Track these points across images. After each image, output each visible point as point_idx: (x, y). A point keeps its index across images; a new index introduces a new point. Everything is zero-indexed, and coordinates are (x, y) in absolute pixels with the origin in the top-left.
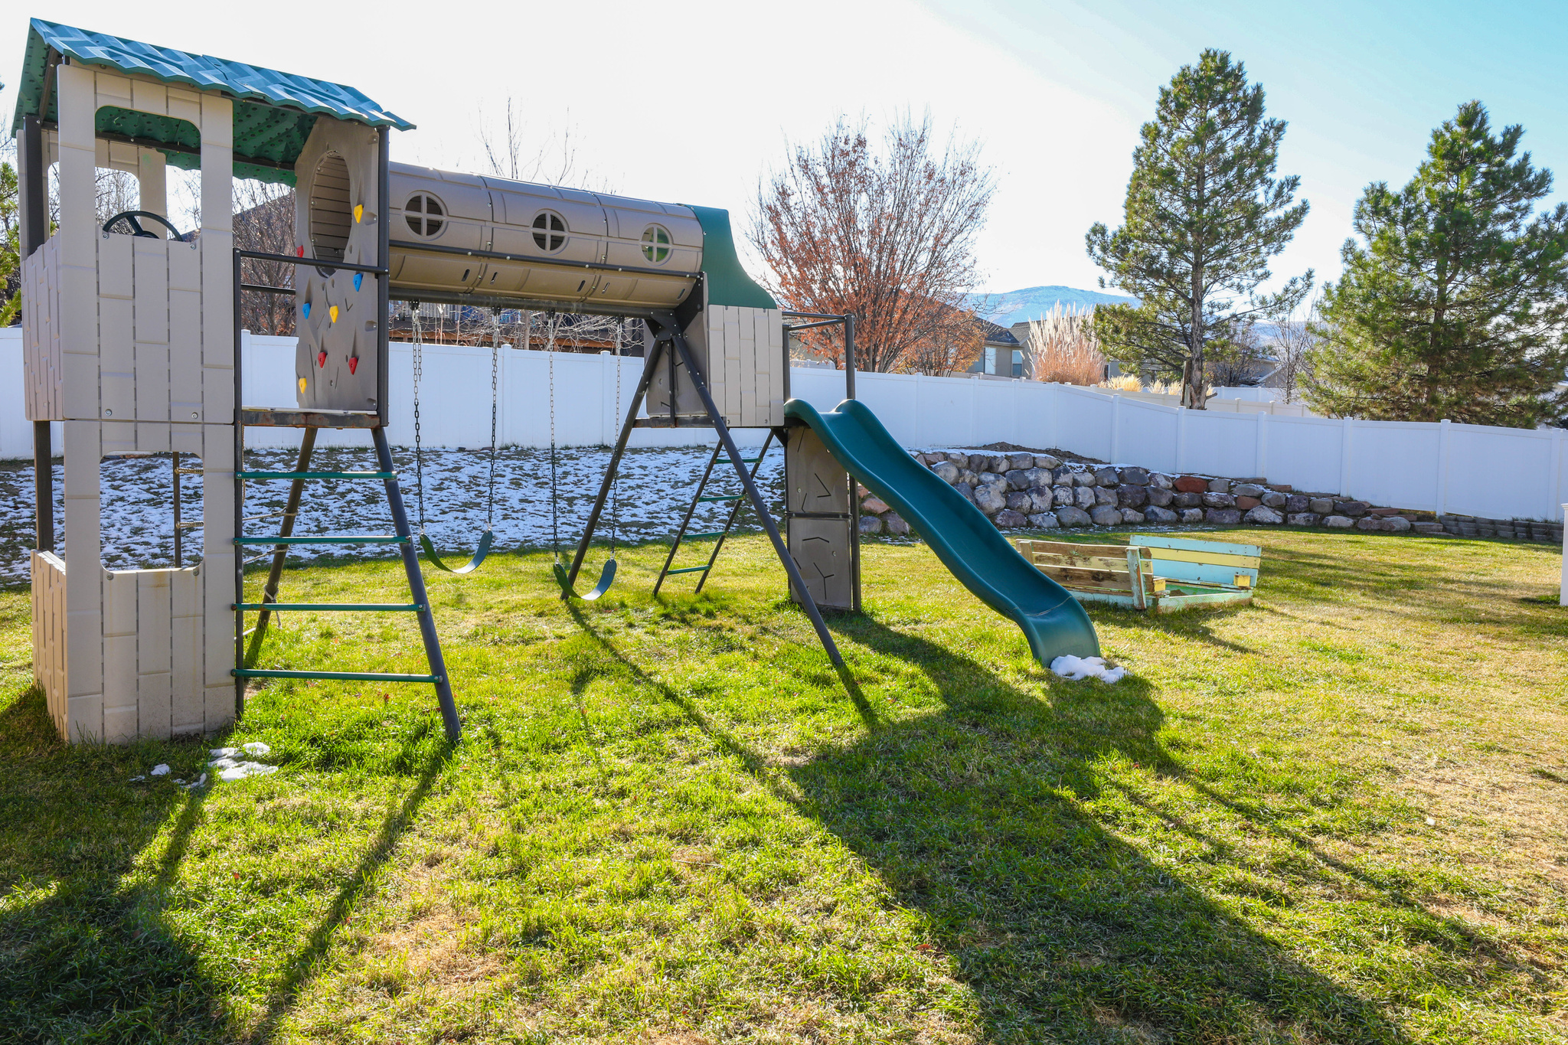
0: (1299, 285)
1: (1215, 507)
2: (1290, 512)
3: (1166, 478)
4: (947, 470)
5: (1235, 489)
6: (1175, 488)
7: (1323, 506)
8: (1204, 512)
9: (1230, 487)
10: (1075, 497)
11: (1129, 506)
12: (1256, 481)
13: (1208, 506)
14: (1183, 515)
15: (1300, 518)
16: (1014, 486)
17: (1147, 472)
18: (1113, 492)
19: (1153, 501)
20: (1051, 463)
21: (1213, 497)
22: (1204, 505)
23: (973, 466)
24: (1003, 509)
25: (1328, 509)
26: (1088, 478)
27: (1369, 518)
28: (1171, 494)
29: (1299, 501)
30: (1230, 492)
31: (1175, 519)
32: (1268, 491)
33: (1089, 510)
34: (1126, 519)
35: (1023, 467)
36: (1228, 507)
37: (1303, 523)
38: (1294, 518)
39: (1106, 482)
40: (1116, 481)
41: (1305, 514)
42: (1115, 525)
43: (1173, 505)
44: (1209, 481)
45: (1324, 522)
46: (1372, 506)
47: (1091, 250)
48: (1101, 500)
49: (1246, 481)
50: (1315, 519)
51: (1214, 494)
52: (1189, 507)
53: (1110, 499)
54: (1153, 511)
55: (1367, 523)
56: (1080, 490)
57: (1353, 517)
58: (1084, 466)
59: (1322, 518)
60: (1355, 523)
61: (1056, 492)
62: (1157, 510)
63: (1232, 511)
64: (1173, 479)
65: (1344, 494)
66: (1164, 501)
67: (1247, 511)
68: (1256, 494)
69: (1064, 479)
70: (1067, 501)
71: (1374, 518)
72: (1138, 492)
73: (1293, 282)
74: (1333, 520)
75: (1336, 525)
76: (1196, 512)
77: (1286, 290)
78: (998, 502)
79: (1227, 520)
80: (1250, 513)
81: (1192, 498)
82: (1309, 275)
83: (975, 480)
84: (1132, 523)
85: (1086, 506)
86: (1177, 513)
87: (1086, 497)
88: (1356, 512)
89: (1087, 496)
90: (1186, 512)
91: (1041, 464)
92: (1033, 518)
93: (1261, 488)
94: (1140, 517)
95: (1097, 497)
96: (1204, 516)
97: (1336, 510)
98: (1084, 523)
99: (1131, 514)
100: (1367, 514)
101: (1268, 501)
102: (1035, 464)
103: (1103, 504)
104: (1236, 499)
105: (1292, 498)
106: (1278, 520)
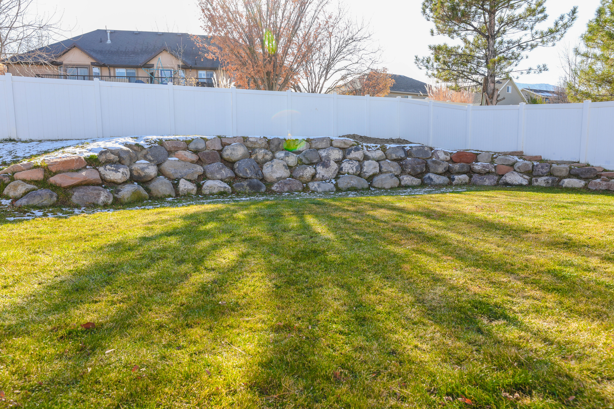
0: (566, 20)
1: (480, 173)
2: (535, 176)
3: (446, 153)
4: (234, 149)
5: (496, 160)
6: (452, 161)
7: (561, 171)
8: (471, 177)
9: (493, 158)
10: (361, 167)
11: (409, 174)
12: (513, 154)
13: (474, 173)
14: (454, 179)
15: (541, 181)
16: (304, 160)
17: (431, 149)
18: (395, 163)
19: (432, 170)
20: (345, 143)
21: (478, 166)
22: (470, 172)
23: (272, 146)
24: (285, 178)
25: (564, 173)
26: (379, 154)
27: (598, 180)
28: (446, 164)
29: (542, 168)
30: (492, 162)
31: (446, 182)
32: (521, 160)
33: (370, 179)
34: (403, 183)
35: (320, 146)
36: (489, 173)
37: (543, 184)
38: (537, 181)
39: (394, 156)
40: (403, 156)
41: (546, 178)
42: (392, 188)
43: (448, 172)
44: (477, 154)
45: (561, 183)
46: (605, 170)
47: (424, 12)
48: (384, 169)
49: (505, 154)
50: (553, 181)
51: (479, 163)
52: (459, 173)
53: (392, 169)
54: (429, 177)
55: (596, 184)
56: (366, 163)
57: (585, 179)
58: (379, 146)
59: (559, 181)
60: (586, 185)
61: (343, 165)
62: (432, 176)
63: (491, 176)
64: (451, 153)
65: (583, 161)
66: (441, 170)
67: (503, 175)
68: (510, 163)
69: (354, 155)
70: (351, 171)
71: (604, 180)
72: (419, 164)
73: (562, 18)
74: (567, 182)
75: (570, 186)
76: (464, 178)
77: (557, 24)
78: (284, 173)
79: (487, 182)
80: (504, 178)
81: (462, 167)
82: (574, 12)
83: (268, 157)
84: (406, 187)
85: (368, 175)
86: (449, 178)
87: (370, 168)
88: (588, 176)
89: (372, 167)
90: (456, 177)
91: (335, 144)
92: (311, 184)
93: (516, 158)
94: (416, 181)
95: (380, 167)
96: (470, 180)
97: (570, 175)
98: (360, 187)
99: (407, 179)
100: (598, 176)
101: (518, 168)
102: (331, 145)
103: (386, 173)
104: (495, 167)
105: (537, 166)
106: (525, 183)
